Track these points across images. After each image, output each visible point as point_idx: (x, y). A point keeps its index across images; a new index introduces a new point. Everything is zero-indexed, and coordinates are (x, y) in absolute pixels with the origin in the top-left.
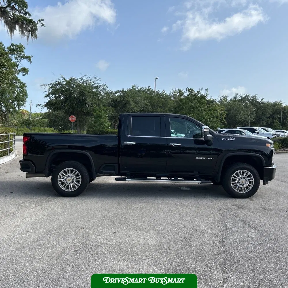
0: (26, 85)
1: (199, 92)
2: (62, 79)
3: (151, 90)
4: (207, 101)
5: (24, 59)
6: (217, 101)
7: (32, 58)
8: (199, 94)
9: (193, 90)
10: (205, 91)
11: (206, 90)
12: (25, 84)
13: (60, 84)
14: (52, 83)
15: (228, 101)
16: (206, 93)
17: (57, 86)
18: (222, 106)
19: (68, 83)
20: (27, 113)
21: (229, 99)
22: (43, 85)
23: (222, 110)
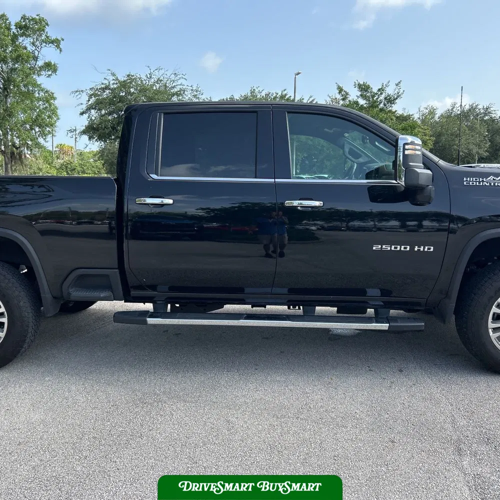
0: (55, 95)
1: (381, 90)
2: (111, 78)
3: (287, 97)
4: (397, 118)
5: (47, 46)
6: (416, 116)
7: (62, 41)
8: (381, 94)
9: (368, 87)
10: (395, 86)
11: (397, 85)
12: (53, 94)
13: (109, 89)
14: (93, 88)
15: (436, 118)
16: (397, 90)
17: (104, 92)
18: (426, 127)
19: (124, 85)
20: (71, 150)
21: (438, 113)
22: (77, 91)
23: (425, 135)
